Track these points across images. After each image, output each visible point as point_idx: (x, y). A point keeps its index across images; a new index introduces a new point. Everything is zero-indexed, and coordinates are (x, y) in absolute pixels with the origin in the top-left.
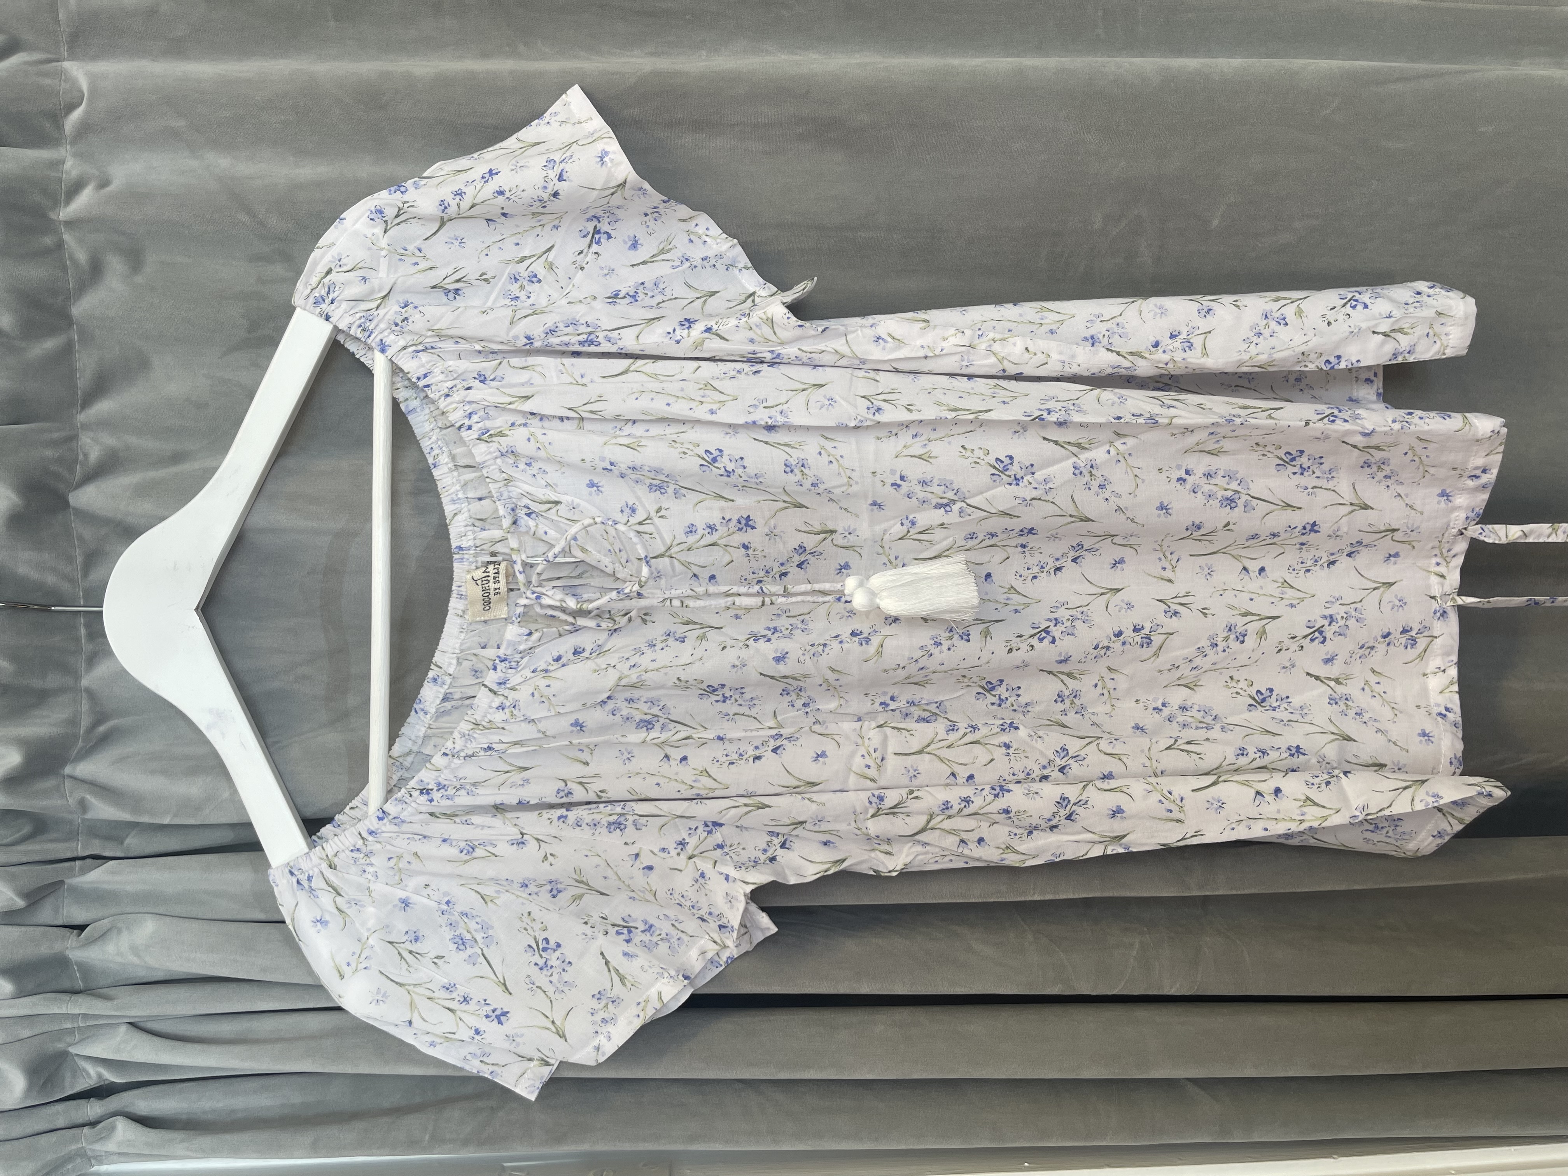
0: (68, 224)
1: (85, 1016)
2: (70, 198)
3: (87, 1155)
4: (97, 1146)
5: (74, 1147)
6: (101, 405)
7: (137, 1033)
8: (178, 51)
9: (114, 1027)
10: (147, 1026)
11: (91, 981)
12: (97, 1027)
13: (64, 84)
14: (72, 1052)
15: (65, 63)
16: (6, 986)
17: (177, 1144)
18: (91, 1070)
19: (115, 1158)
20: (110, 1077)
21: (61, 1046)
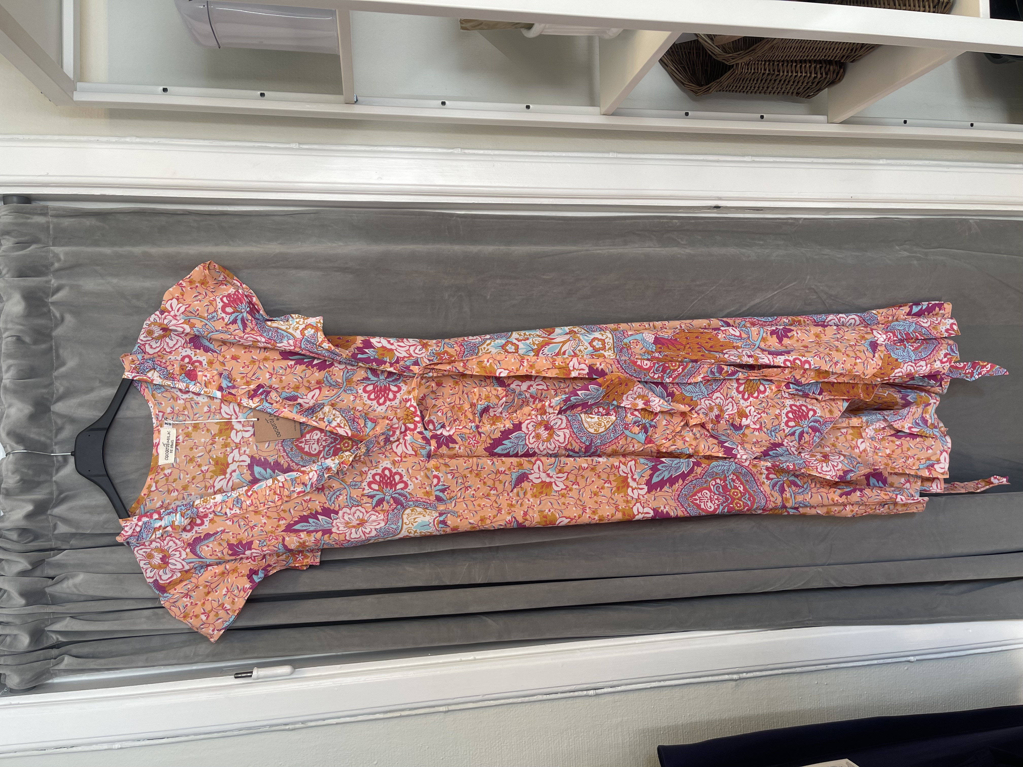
0: (52, 303)
1: (53, 613)
2: (54, 293)
3: (50, 672)
4: (56, 668)
5: (47, 667)
6: (63, 369)
7: (74, 620)
8: (96, 243)
9: (64, 618)
10: (78, 617)
11: (55, 601)
12: (58, 618)
13: (51, 255)
14: (46, 629)
15: (51, 248)
16: (23, 601)
17: (92, 664)
18: (54, 636)
19: (62, 673)
20: (62, 639)
21: (43, 626)
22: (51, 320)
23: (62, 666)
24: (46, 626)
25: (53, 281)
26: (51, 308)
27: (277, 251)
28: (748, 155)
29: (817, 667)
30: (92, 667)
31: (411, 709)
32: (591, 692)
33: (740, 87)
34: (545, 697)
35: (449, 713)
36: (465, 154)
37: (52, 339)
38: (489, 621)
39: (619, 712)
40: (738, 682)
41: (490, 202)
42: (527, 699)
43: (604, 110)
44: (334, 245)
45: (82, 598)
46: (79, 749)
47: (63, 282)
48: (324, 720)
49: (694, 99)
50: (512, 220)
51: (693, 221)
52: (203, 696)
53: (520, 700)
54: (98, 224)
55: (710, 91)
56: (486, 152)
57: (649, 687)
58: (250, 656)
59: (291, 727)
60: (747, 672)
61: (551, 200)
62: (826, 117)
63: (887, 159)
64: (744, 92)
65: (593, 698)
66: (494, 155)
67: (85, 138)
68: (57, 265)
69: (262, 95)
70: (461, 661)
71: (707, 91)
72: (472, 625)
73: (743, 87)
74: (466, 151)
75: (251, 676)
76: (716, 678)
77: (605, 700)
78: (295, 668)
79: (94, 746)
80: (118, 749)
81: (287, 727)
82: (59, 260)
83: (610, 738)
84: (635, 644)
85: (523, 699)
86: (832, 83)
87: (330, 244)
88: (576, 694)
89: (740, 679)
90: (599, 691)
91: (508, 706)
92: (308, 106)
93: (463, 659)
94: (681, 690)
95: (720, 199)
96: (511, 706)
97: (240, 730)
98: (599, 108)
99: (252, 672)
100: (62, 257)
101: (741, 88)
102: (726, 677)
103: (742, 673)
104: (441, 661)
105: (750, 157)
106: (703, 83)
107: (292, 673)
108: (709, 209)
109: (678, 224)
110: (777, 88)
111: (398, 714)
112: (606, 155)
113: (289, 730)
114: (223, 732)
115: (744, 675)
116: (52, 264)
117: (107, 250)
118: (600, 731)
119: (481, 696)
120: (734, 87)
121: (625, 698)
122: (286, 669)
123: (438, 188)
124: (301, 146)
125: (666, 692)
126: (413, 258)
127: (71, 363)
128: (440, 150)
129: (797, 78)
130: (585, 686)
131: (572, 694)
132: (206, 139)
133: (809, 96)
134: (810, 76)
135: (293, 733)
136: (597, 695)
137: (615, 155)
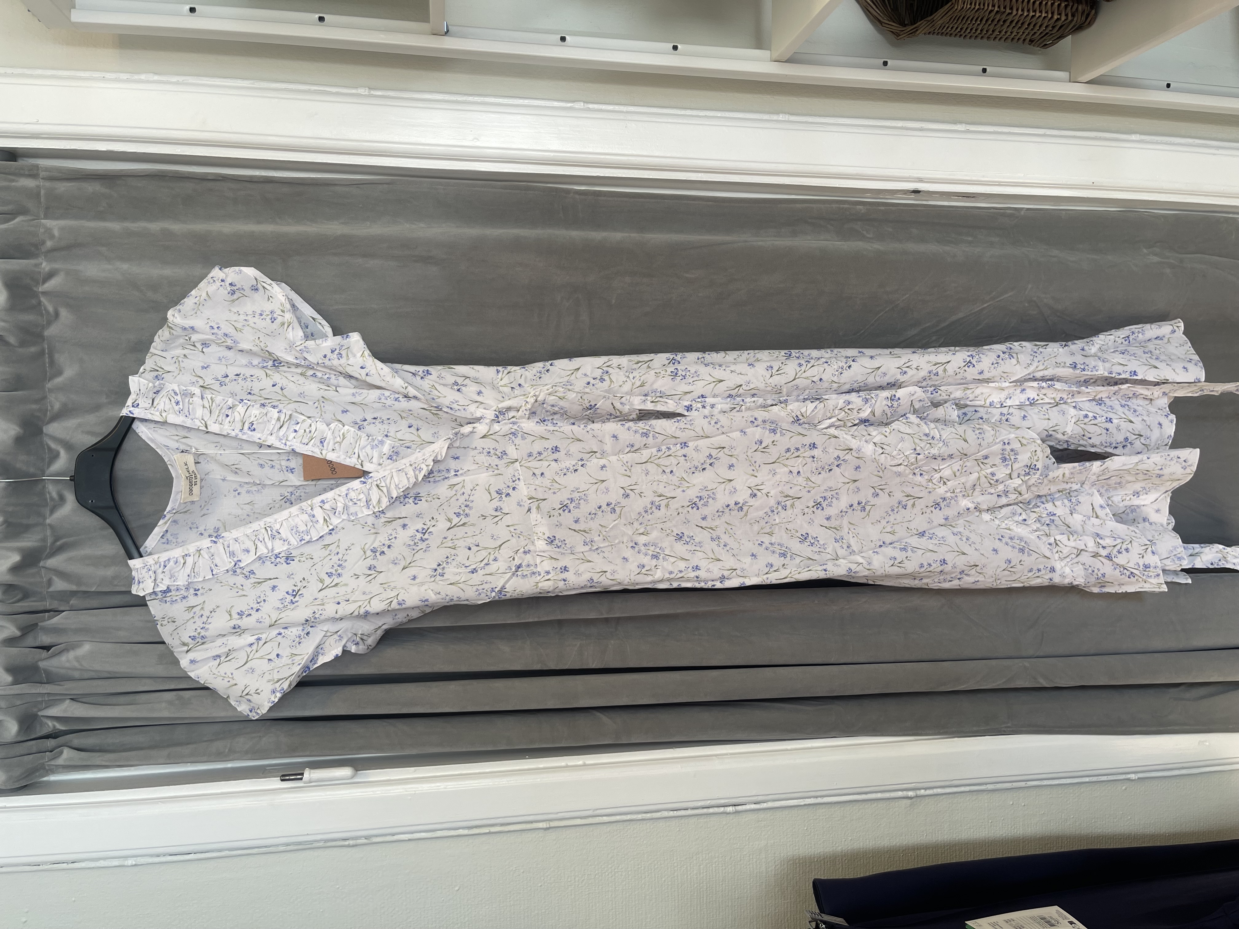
0: (44, 293)
1: (49, 694)
2: (45, 281)
3: (45, 769)
4: (53, 763)
5: (41, 761)
6: (59, 380)
7: (75, 703)
8: (100, 216)
9: (63, 700)
10: (80, 700)
11: (50, 678)
12: (54, 700)
13: (42, 230)
14: (40, 713)
15: (42, 221)
16: (9, 679)
17: (96, 758)
18: (50, 723)
19: (61, 770)
20: (60, 727)
21: (35, 710)
22: (42, 315)
23: (60, 761)
24: (40, 710)
25: (44, 264)
26: (43, 299)
27: (339, 232)
28: (961, 123)
29: (1014, 784)
30: (98, 763)
31: (502, 825)
32: (730, 809)
33: (957, 28)
34: (672, 814)
35: (550, 830)
36: (589, 110)
37: (44, 340)
38: (604, 718)
39: (763, 834)
40: (914, 800)
41: (620, 175)
42: (648, 816)
43: (775, 55)
44: (414, 226)
45: (86, 675)
46: (83, 865)
47: (56, 266)
48: (393, 835)
49: (893, 45)
50: (648, 200)
51: (883, 208)
52: (241, 802)
53: (640, 816)
54: (104, 190)
55: (918, 32)
56: (617, 108)
57: (802, 804)
58: (301, 754)
59: (351, 842)
60: (926, 789)
61: (700, 175)
62: (1068, 74)
63: (1141, 134)
64: (961, 35)
65: (732, 816)
66: (627, 112)
67: (87, 74)
68: (49, 244)
69: (321, 19)
70: (567, 766)
71: (913, 33)
72: (582, 721)
73: (961, 29)
74: (591, 106)
75: (301, 779)
76: (887, 795)
77: (747, 819)
78: (357, 770)
79: (102, 862)
80: (132, 866)
81: (347, 843)
82: (52, 237)
83: (751, 866)
84: (787, 750)
85: (644, 815)
86: (1080, 28)
87: (408, 226)
88: (711, 810)
89: (917, 796)
90: (739, 808)
91: (625, 823)
92: (382, 36)
93: (569, 764)
94: (842, 809)
95: (921, 180)
96: (628, 823)
97: (288, 845)
98: (768, 52)
99: (303, 774)
100: (56, 233)
101: (959, 30)
102: (900, 794)
103: (920, 789)
104: (541, 766)
105: (964, 125)
106: (906, 22)
107: (352, 777)
108: (905, 194)
109: (862, 211)
110: (1006, 32)
111: (486, 830)
112: (775, 117)
113: (349, 846)
114: (266, 847)
115: (922, 792)
116: (44, 243)
117: (115, 226)
118: (739, 856)
119: (591, 811)
120: (949, 29)
121: (772, 817)
122: (345, 772)
123: (552, 154)
124: (372, 92)
125: (824, 810)
126: (517, 245)
127: (69, 372)
128: (556, 104)
129: (1035, 18)
130: (723, 801)
131: (705, 811)
132: (246, 79)
133: (1046, 45)
134: (1052, 17)
135: (354, 850)
136: (737, 812)
137: (787, 117)
